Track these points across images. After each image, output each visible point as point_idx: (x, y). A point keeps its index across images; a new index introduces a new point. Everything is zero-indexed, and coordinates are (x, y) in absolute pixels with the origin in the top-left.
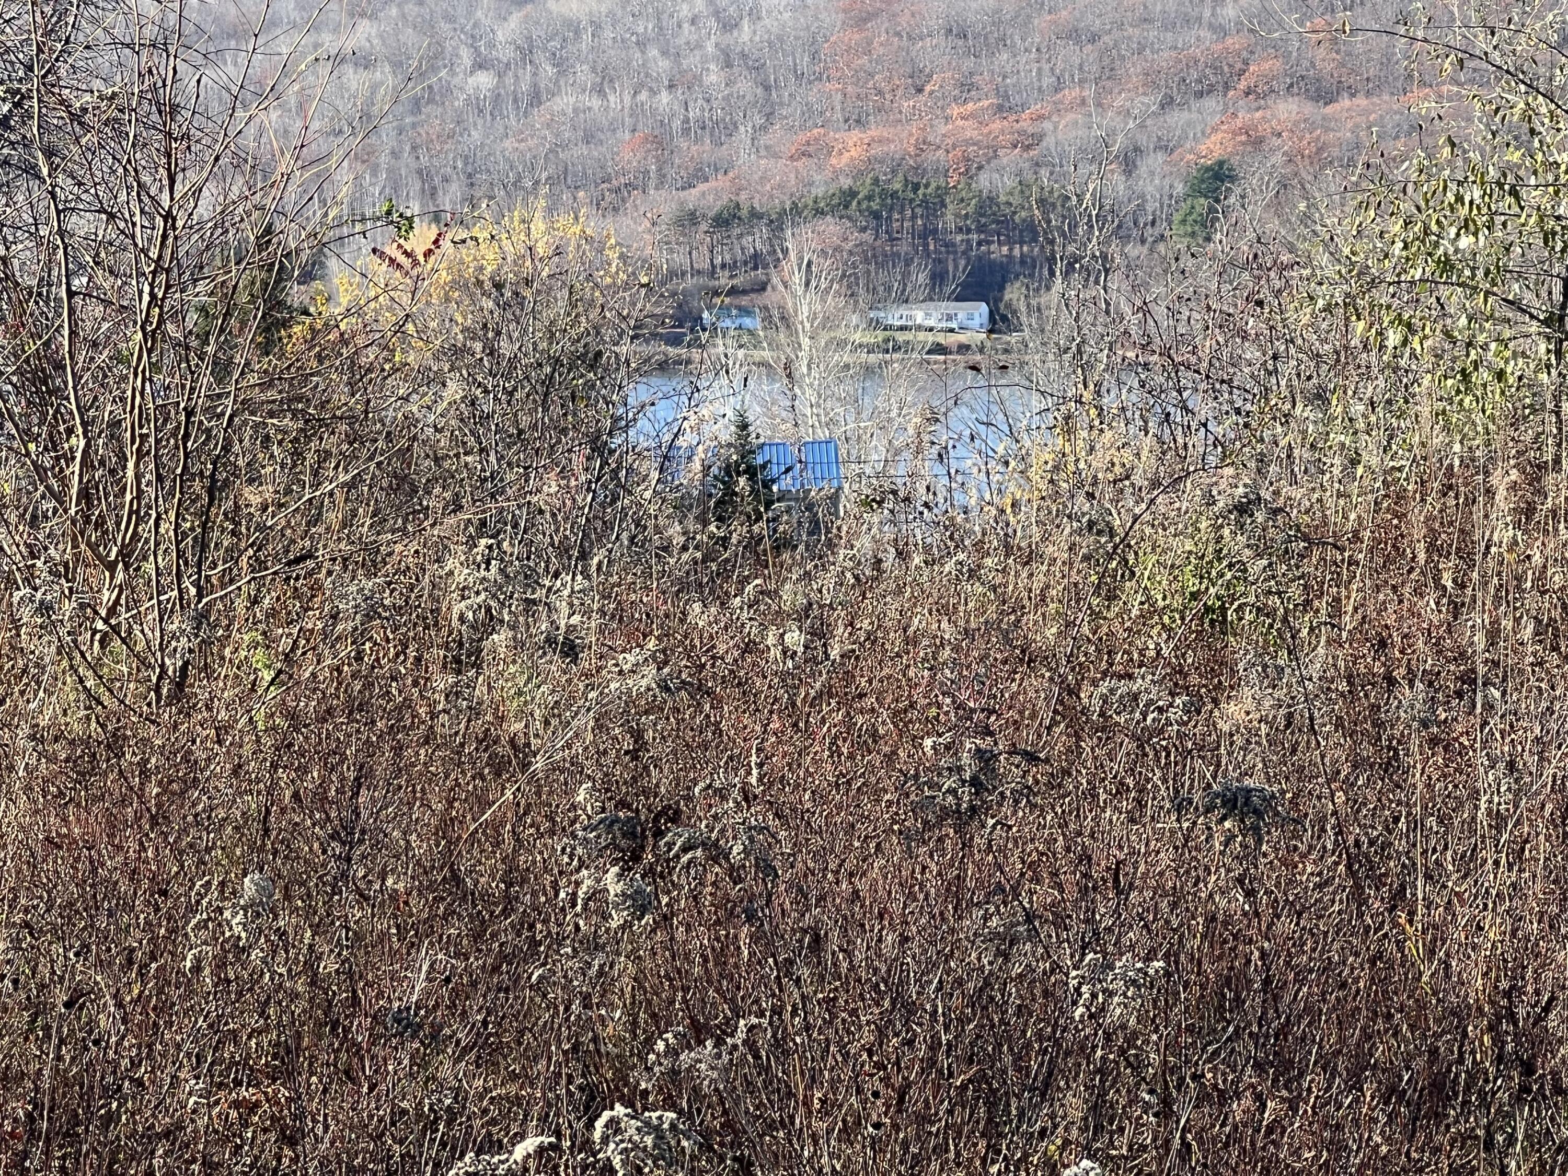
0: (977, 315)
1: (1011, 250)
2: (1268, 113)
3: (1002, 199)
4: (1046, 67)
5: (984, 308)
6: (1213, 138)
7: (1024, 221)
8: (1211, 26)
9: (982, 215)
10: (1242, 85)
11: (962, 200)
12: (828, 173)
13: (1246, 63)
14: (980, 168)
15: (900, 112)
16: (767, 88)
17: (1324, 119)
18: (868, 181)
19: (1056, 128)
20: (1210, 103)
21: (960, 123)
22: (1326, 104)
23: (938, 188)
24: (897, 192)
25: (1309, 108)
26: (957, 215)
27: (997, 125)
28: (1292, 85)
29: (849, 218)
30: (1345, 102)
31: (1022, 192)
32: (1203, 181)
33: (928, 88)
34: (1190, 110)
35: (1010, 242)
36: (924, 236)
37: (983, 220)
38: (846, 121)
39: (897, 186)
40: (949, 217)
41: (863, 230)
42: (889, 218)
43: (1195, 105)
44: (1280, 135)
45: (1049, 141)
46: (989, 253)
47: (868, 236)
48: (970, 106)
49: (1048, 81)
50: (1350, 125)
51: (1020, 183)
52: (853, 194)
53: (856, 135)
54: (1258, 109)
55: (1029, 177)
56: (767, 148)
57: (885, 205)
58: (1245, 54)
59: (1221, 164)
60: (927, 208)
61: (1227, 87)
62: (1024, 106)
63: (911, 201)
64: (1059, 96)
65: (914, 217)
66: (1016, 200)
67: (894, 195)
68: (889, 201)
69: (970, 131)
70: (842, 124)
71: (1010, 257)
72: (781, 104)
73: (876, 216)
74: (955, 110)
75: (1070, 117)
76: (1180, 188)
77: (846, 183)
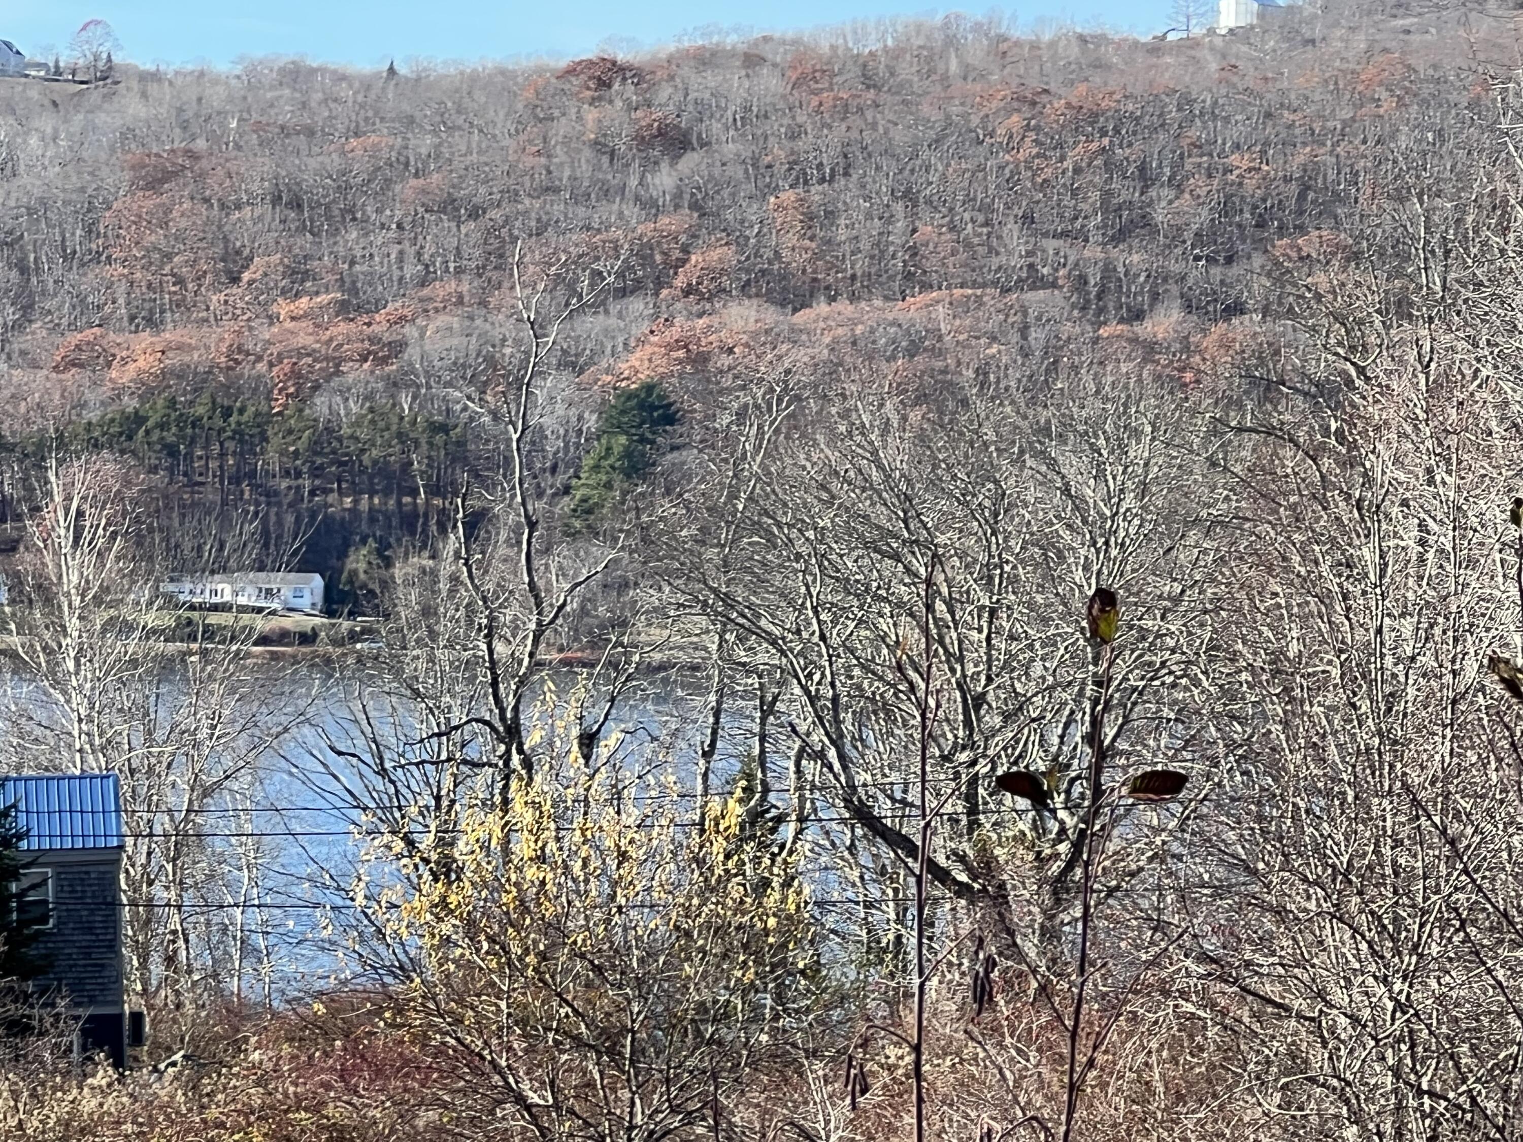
0: (307, 593)
1: (356, 502)
2: (715, 320)
3: (346, 431)
4: (411, 251)
5: (317, 581)
6: (638, 354)
7: (375, 462)
8: (637, 198)
9: (316, 453)
10: (680, 282)
11: (290, 432)
12: (105, 391)
13: (685, 250)
14: (316, 388)
15: (208, 309)
16: (24, 270)
17: (792, 330)
18: (160, 402)
19: (422, 336)
20: (637, 305)
21: (289, 325)
22: (795, 310)
23: (257, 414)
24: (200, 419)
25: (771, 315)
26: (283, 453)
27: (342, 329)
28: (748, 283)
29: (134, 453)
30: (822, 308)
31: (373, 422)
32: (623, 412)
33: (246, 276)
34: (607, 312)
35: (356, 492)
36: (236, 480)
37: (319, 461)
38: (132, 318)
39: (201, 410)
40: (272, 455)
41: (153, 470)
42: (189, 456)
43: (614, 307)
44: (730, 351)
45: (412, 354)
46: (327, 505)
47: (160, 478)
48: (304, 302)
49: (411, 270)
50: (827, 340)
51: (371, 410)
52: (139, 419)
53: (146, 338)
54: (700, 316)
55: (382, 400)
56: (23, 353)
57: (184, 437)
58: (683, 238)
59: (649, 388)
60: (241, 441)
61: (659, 285)
62: (379, 305)
63: (221, 430)
64: (426, 292)
65: (222, 455)
66: (363, 434)
67: (196, 423)
68: (189, 431)
69: (304, 338)
70: (125, 323)
71: (354, 511)
72: (43, 293)
73: (172, 451)
74: (283, 308)
75: (442, 320)
76: (592, 422)
77: (131, 404)
